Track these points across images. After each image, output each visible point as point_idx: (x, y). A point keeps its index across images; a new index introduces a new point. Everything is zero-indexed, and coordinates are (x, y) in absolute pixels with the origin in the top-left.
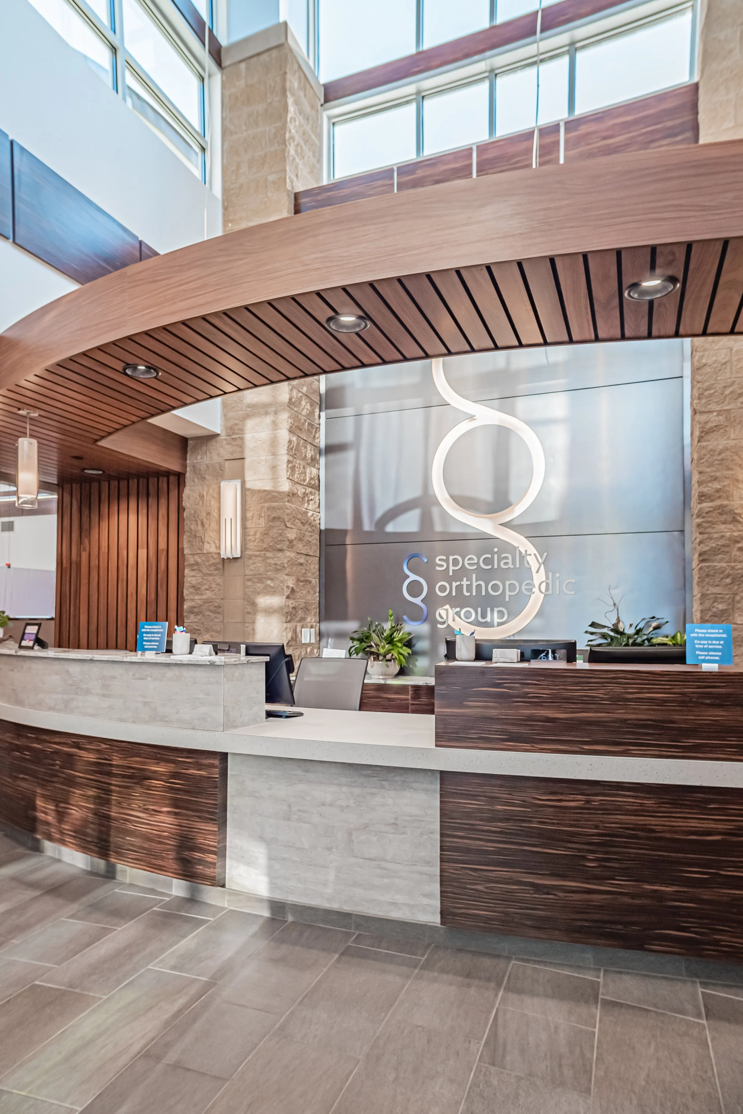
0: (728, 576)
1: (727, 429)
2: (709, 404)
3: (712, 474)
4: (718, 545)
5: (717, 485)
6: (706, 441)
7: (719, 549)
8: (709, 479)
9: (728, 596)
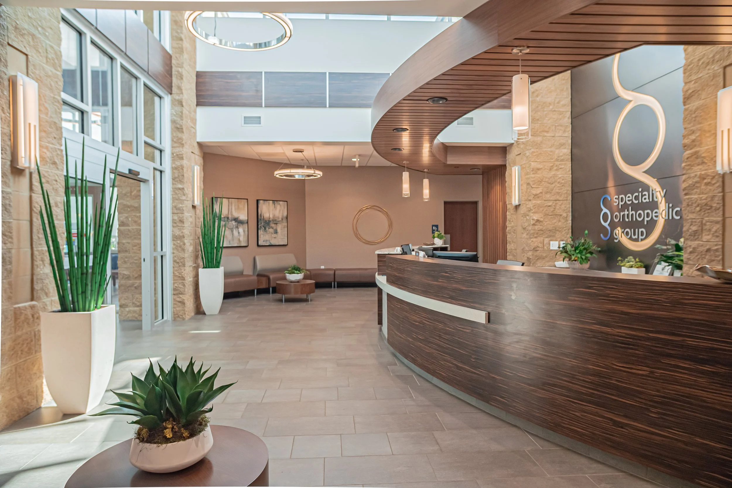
0: (698, 206)
1: (700, 92)
2: (691, 76)
3: (691, 128)
4: (693, 182)
5: (693, 137)
6: (689, 104)
7: (694, 185)
8: (690, 133)
9: (698, 220)
